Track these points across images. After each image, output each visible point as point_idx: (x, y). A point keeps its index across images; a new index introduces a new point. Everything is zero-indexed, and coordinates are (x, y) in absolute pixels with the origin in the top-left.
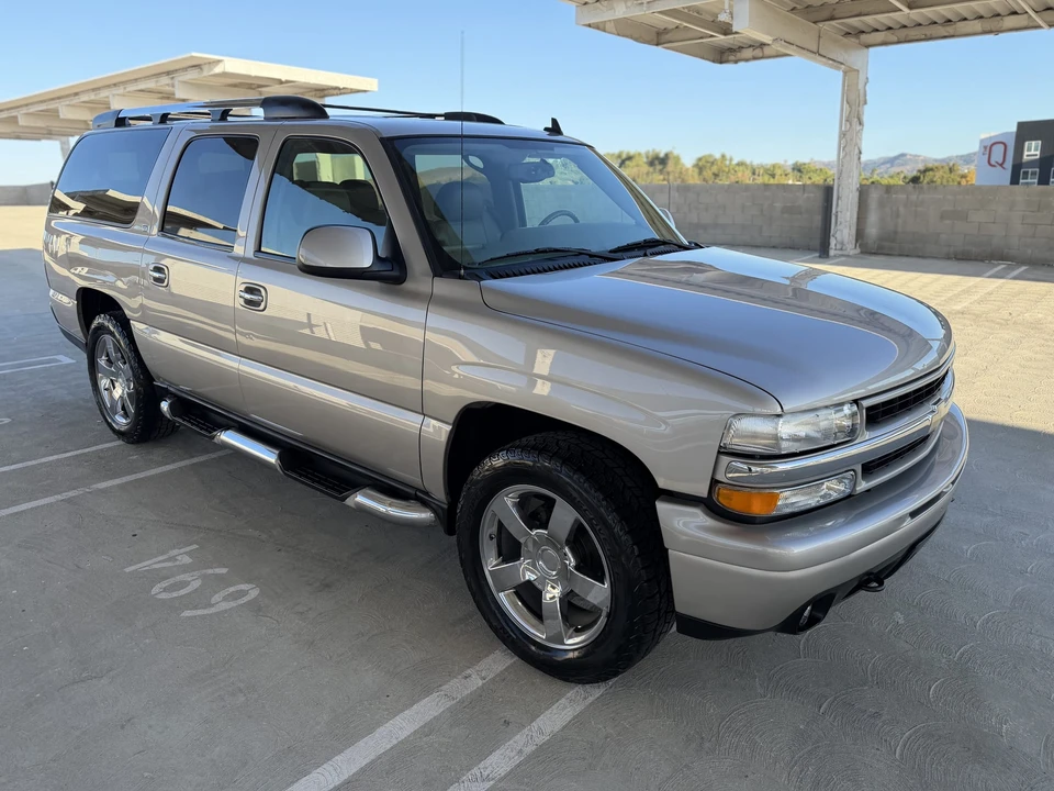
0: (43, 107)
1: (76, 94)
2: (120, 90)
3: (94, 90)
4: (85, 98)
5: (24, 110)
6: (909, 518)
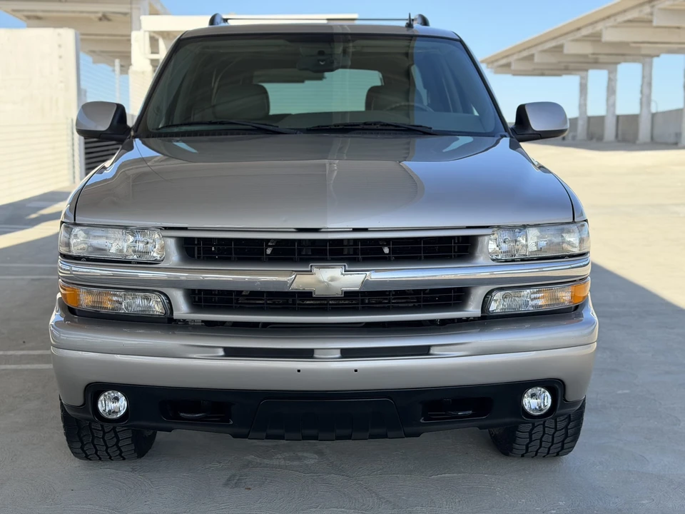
0: (553, 44)
1: (579, 29)
2: (611, 22)
3: (592, 24)
4: (584, 32)
5: (540, 48)
6: (221, 352)
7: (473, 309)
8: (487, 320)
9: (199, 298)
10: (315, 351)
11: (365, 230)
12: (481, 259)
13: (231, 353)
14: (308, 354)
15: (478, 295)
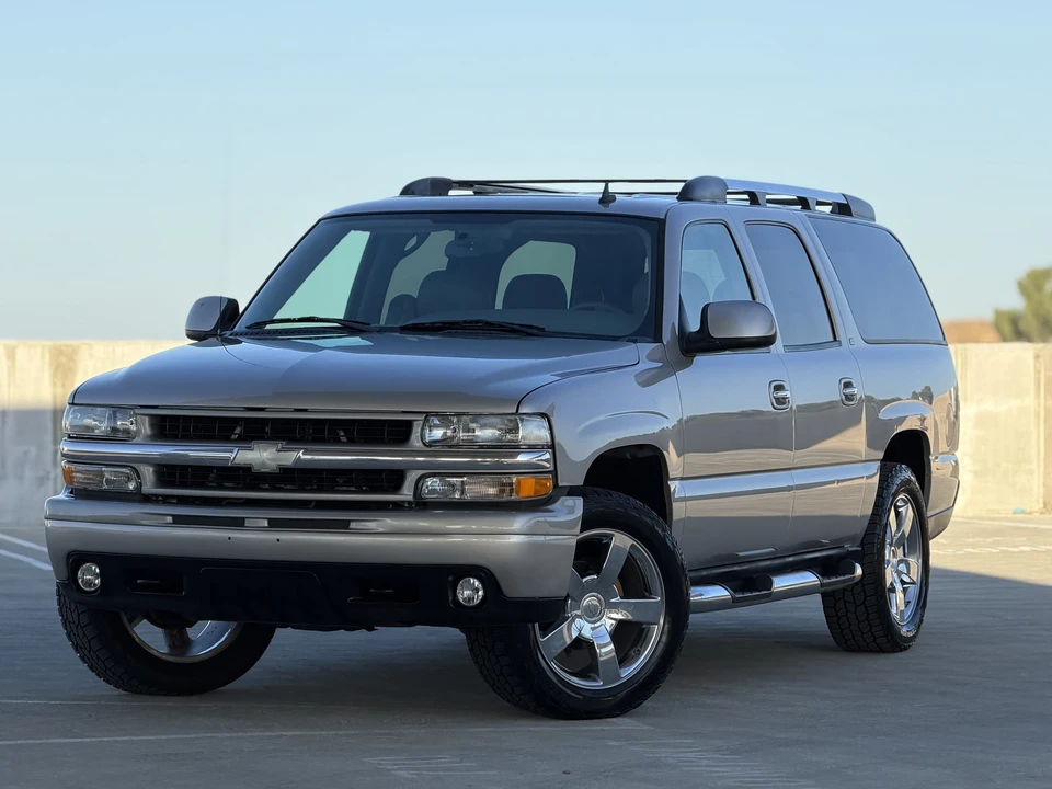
6: (170, 519)
7: (407, 493)
8: (421, 505)
9: (169, 473)
10: (246, 520)
11: (305, 410)
12: (415, 441)
13: (179, 520)
14: (238, 523)
15: (412, 477)
